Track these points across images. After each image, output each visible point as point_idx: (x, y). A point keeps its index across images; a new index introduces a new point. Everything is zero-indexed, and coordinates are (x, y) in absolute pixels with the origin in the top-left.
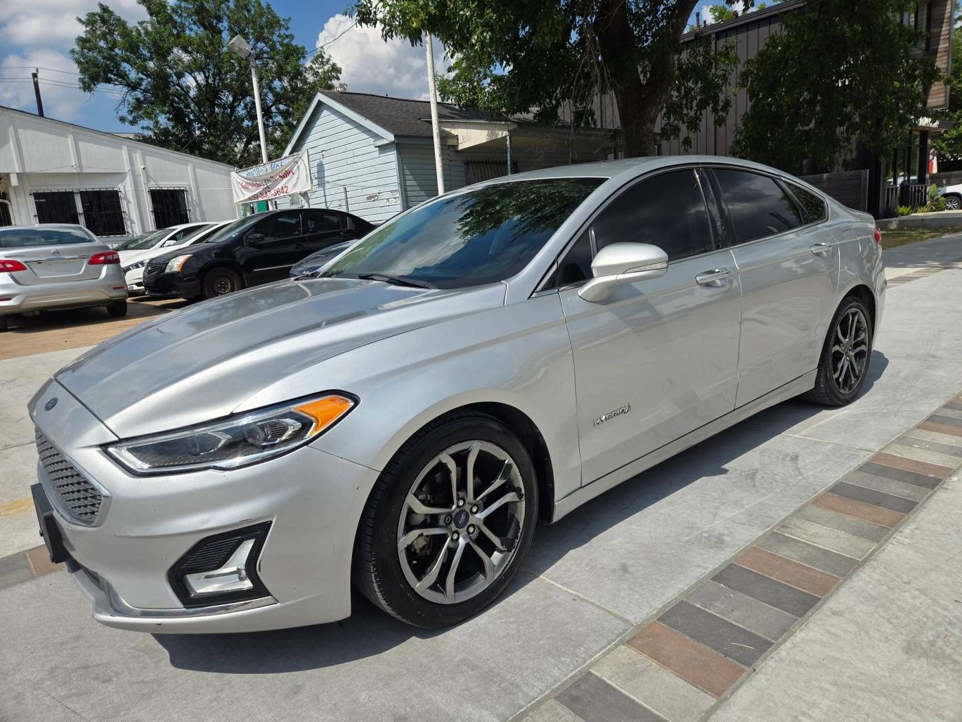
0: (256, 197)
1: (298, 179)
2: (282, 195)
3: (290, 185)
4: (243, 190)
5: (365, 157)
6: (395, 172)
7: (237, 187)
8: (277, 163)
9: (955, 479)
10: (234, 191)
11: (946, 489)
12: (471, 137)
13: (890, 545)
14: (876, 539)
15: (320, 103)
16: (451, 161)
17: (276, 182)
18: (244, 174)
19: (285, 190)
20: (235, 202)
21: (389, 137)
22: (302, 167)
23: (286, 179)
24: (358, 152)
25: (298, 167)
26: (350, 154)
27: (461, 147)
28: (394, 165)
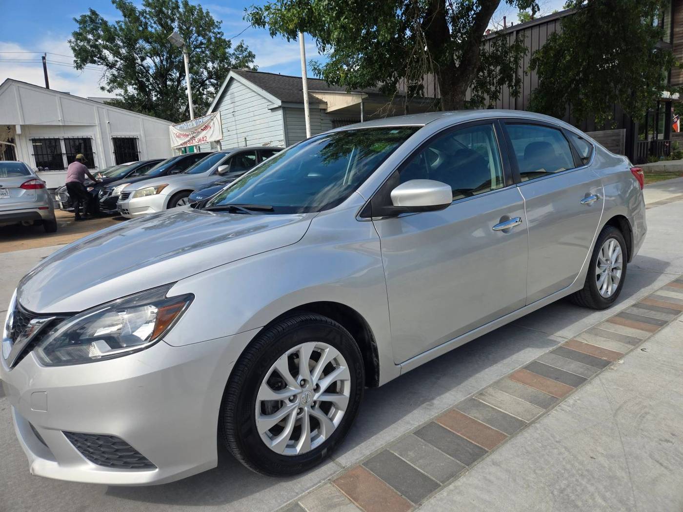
0: (185, 143)
1: (213, 131)
2: (203, 142)
3: (208, 136)
4: (177, 138)
5: (262, 116)
6: (282, 127)
7: (173, 136)
8: (200, 120)
9: (621, 362)
10: (171, 139)
11: (612, 369)
12: (336, 102)
13: (555, 412)
14: (545, 407)
15: (232, 79)
16: (322, 120)
17: (199, 133)
18: (178, 127)
19: (205, 139)
20: (172, 146)
21: (278, 103)
22: (216, 123)
23: (205, 132)
24: (256, 113)
25: (214, 123)
26: (251, 114)
27: (329, 110)
28: (281, 122)
